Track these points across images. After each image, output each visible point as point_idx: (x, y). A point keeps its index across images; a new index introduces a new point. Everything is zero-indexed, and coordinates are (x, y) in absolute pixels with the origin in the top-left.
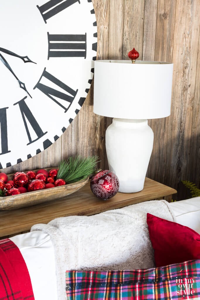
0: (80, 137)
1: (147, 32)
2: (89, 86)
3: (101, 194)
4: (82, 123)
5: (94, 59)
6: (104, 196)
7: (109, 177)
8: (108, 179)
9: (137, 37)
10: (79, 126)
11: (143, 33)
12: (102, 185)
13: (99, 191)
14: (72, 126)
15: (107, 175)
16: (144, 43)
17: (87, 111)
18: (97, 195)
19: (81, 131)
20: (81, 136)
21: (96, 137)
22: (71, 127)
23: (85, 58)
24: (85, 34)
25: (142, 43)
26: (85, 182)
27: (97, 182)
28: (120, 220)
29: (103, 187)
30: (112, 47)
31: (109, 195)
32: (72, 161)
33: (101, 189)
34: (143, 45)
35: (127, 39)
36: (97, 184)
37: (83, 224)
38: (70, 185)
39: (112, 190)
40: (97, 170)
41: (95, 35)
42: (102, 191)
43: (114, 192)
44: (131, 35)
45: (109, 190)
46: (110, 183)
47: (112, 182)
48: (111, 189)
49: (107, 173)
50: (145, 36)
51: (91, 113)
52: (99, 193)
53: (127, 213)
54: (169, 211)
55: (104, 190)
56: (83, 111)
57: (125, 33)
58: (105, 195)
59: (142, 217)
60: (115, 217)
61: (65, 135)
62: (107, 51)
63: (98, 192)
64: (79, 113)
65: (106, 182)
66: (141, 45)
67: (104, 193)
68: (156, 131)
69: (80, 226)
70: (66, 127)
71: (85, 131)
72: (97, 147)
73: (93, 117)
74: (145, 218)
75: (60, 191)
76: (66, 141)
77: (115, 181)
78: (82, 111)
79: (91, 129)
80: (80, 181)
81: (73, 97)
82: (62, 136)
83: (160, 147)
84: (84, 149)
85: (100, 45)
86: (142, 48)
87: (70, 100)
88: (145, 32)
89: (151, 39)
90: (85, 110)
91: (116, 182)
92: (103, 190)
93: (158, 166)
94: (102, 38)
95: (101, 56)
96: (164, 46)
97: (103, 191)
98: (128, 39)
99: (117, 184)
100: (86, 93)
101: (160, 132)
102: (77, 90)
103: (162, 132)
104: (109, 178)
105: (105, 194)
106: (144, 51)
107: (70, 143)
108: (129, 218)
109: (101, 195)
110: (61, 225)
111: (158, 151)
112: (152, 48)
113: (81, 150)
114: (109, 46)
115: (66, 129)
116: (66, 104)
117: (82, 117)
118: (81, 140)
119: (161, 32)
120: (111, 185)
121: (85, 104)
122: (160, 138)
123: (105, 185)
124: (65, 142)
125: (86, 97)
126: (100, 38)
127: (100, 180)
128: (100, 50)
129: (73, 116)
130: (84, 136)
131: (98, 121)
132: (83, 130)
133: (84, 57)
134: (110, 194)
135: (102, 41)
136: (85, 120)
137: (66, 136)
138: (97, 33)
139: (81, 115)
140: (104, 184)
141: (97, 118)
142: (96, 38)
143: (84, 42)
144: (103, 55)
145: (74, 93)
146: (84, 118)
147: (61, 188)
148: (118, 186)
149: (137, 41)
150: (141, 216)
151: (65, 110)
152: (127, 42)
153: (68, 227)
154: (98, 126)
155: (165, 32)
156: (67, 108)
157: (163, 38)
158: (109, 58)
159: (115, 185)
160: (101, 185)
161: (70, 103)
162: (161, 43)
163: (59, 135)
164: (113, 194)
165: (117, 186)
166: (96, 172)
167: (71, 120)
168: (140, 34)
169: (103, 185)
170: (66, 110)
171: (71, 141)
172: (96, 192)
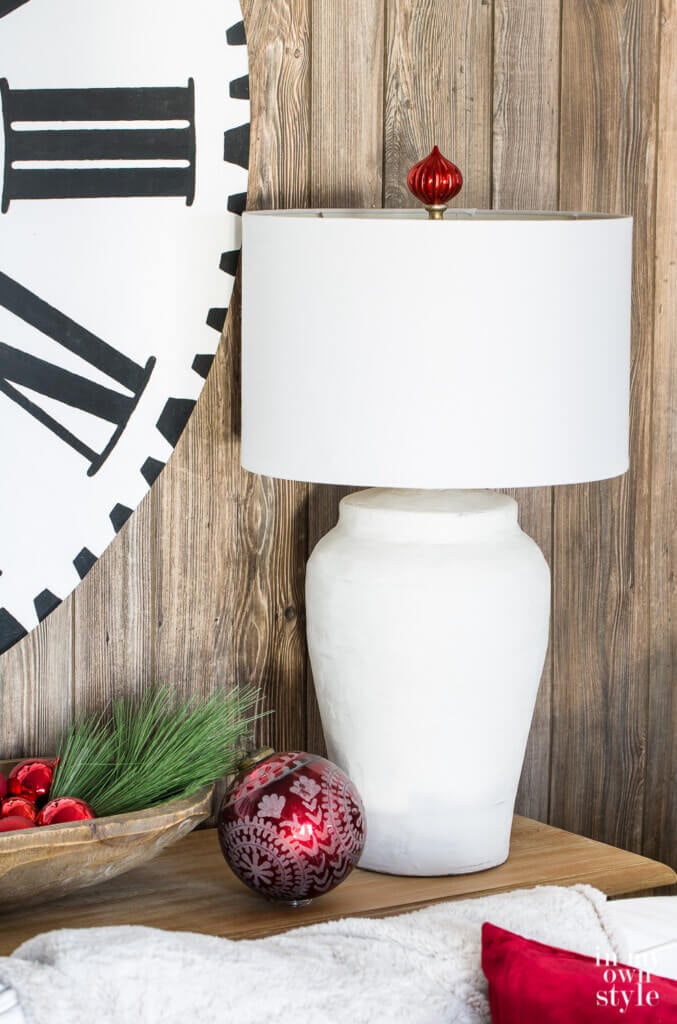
0: (171, 604)
1: (512, 66)
2: (211, 342)
3: (273, 869)
4: (177, 530)
5: (238, 204)
6: (285, 877)
7: (312, 782)
8: (303, 792)
9: (461, 93)
10: (165, 547)
11: (493, 74)
12: (275, 822)
13: (259, 852)
14: (125, 545)
15: (298, 772)
16: (500, 125)
17: (205, 468)
18: (253, 877)
19: (174, 575)
20: (176, 601)
21: (255, 607)
22: (121, 555)
23: (189, 203)
24: (185, 85)
25: (487, 121)
26: (192, 809)
27: (253, 809)
28: (352, 958)
29: (278, 831)
30: (328, 144)
31: (313, 873)
32: (125, 720)
33: (268, 843)
34: (492, 134)
35: (408, 102)
36: (251, 820)
37: (169, 949)
38: (115, 821)
39: (325, 848)
40: (250, 754)
41: (240, 89)
42: (276, 851)
43: (334, 857)
44: (427, 85)
45: (309, 844)
46: (316, 810)
47: (324, 806)
48: (319, 840)
49: (299, 764)
50: (499, 90)
51: (225, 479)
52: (260, 863)
53: (390, 931)
54: (602, 926)
55: (284, 849)
56: (184, 470)
57: (397, 72)
58: (292, 873)
59: (463, 947)
60: (328, 947)
61: (91, 592)
62: (304, 167)
63: (256, 857)
64: (164, 479)
65: (294, 806)
66: (480, 135)
67: (287, 863)
68: (585, 583)
69: (154, 957)
70: (97, 552)
71: (194, 576)
72: (260, 659)
73: (237, 500)
74: (473, 953)
75: (63, 848)
76: (96, 622)
77: (340, 801)
78: (179, 469)
79: (226, 564)
80: (166, 804)
81: (130, 394)
82: (74, 593)
83: (607, 672)
84: (189, 667)
85: (267, 135)
86: (487, 151)
87: (116, 411)
88: (498, 70)
89: (535, 103)
90: (194, 465)
91: (348, 810)
92: (279, 847)
93: (602, 775)
94: (274, 103)
95: (274, 190)
96: (609, 135)
97: (281, 853)
98: (412, 103)
99: (350, 818)
100: (196, 375)
101: (606, 590)
102: (152, 362)
103: (614, 589)
104: (312, 787)
105: (291, 865)
106: (498, 165)
107: (116, 636)
108: (400, 951)
109: (271, 874)
110: (65, 951)
111: (599, 692)
112: (544, 149)
113: (179, 675)
114: (313, 139)
115: (94, 559)
116: (93, 429)
117: (178, 499)
118: (173, 620)
119: (588, 66)
120: (322, 824)
121: (194, 433)
122: (605, 621)
123: (291, 819)
124: (89, 626)
125: (195, 397)
126: (263, 103)
127: (265, 798)
128: (267, 161)
129: (134, 492)
130: (191, 602)
131: (263, 525)
132: (185, 570)
133: (184, 199)
134: (319, 870)
135: (274, 120)
136: (193, 518)
137: (99, 597)
138: (246, 78)
139: (173, 487)
140: (287, 814)
141: (258, 508)
142: (244, 105)
143: (183, 124)
144: (282, 185)
145: (137, 376)
146: (190, 506)
147: (71, 830)
148: (360, 830)
149: (461, 113)
150: (457, 942)
151: (88, 464)
152: (406, 121)
153: (95, 958)
154: (267, 548)
155: (607, 65)
156: (99, 450)
157: (602, 97)
158: (313, 199)
159: (343, 824)
160: (269, 824)
161: (113, 427)
162: (589, 122)
163: (62, 592)
164: (332, 869)
165: (349, 826)
166: (247, 762)
167: (120, 515)
168: (472, 80)
169: (281, 820)
170: (96, 461)
171: (125, 626)
172: (246, 857)
